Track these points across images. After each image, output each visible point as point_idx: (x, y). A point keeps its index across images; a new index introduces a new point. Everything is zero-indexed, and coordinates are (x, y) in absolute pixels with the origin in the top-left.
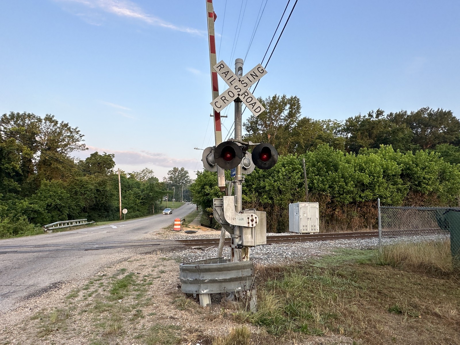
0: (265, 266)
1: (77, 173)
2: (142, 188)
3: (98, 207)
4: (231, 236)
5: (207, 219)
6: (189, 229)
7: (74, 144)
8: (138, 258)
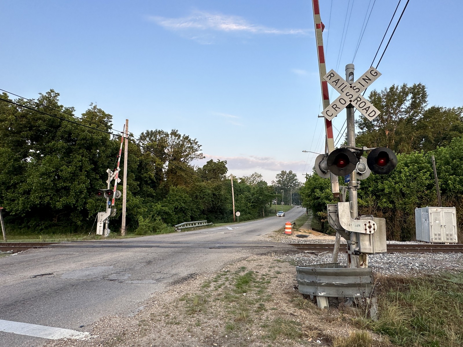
0: (386, 276)
1: (197, 180)
2: (252, 191)
3: (214, 209)
4: (347, 242)
5: (319, 224)
6: (300, 233)
7: (194, 154)
8: (255, 259)
